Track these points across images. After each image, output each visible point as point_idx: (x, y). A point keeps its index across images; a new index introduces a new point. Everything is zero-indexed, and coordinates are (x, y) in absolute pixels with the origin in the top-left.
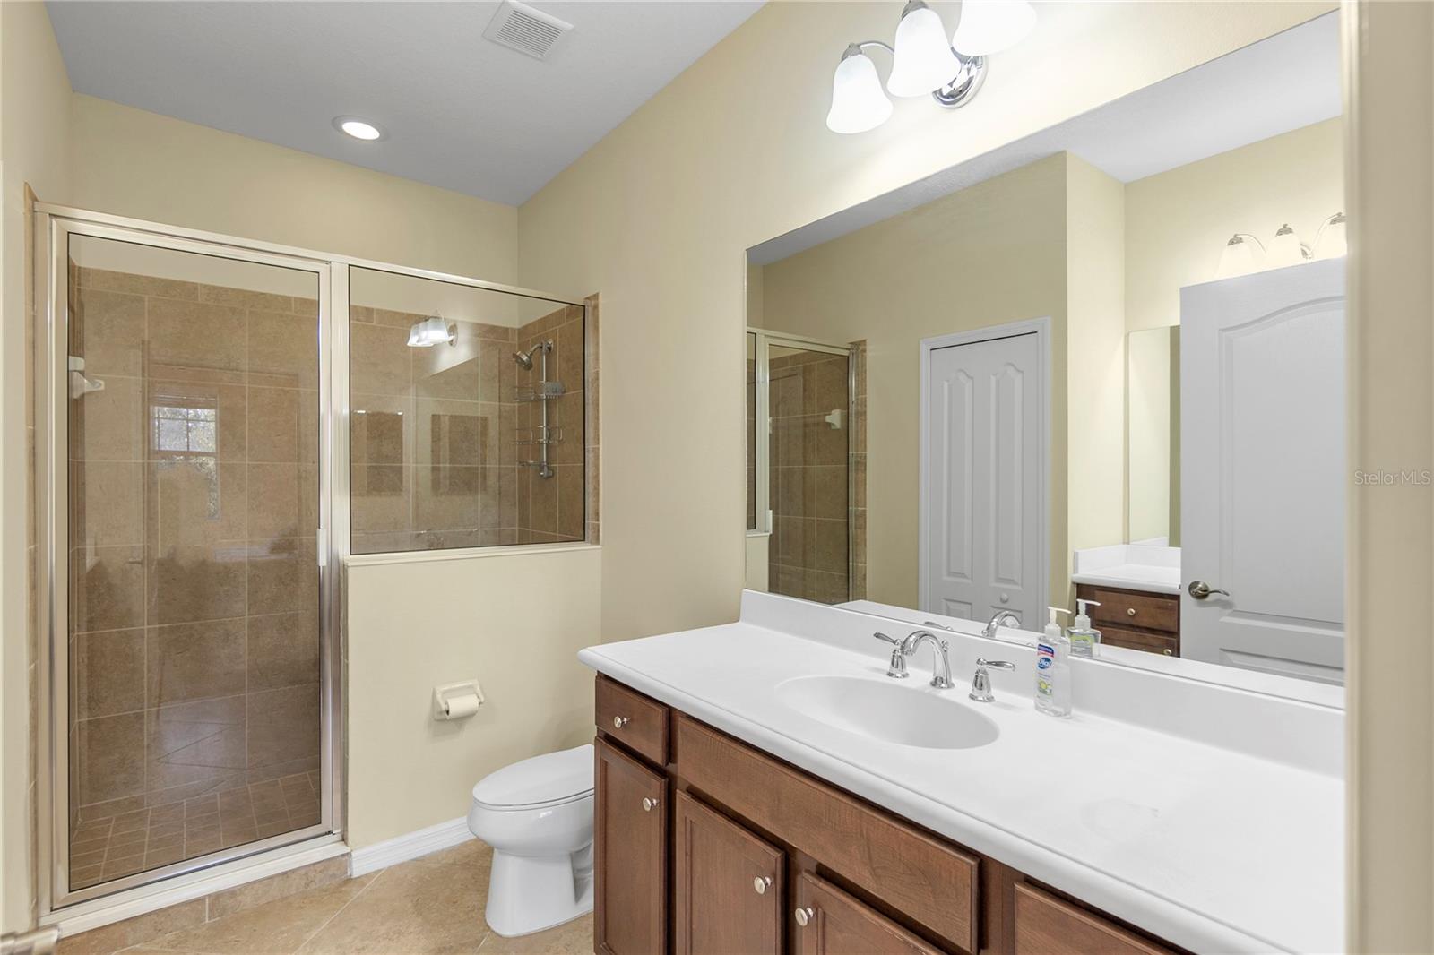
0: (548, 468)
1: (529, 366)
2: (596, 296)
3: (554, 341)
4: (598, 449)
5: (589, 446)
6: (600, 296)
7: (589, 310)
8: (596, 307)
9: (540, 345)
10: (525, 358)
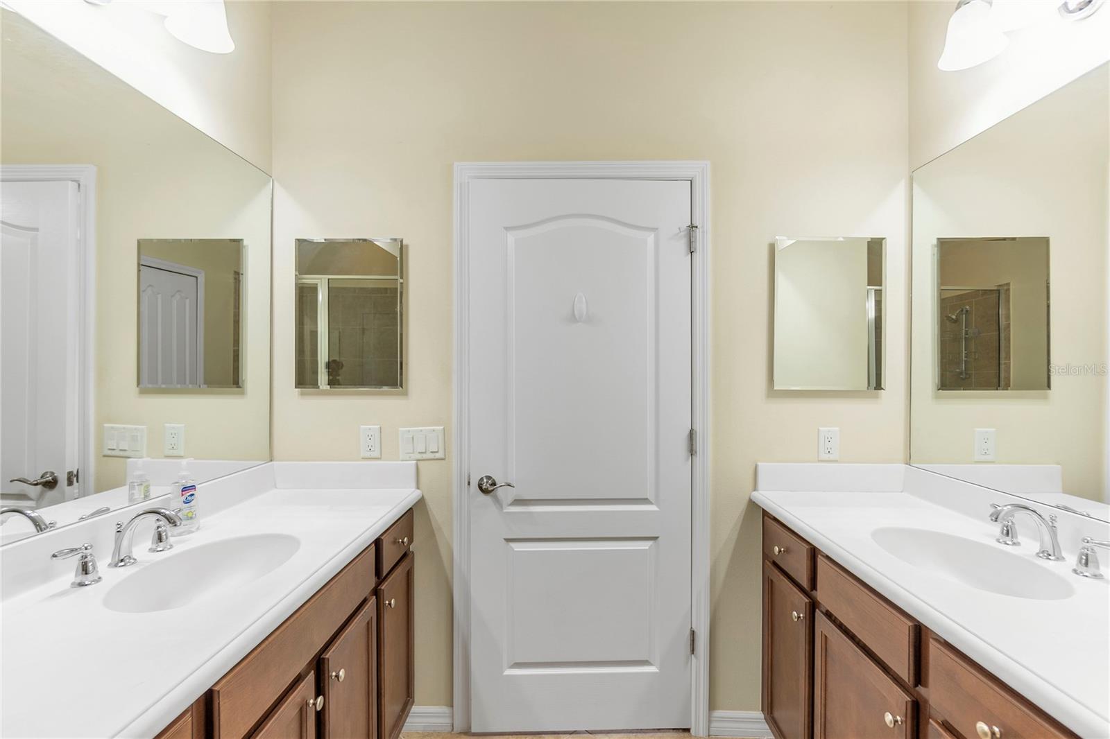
0: (966, 374)
1: (956, 321)
2: (1008, 284)
3: (971, 307)
4: (1010, 363)
5: (1002, 361)
6: (1011, 284)
7: (1002, 292)
8: (1008, 290)
9: (960, 310)
10: (954, 317)
